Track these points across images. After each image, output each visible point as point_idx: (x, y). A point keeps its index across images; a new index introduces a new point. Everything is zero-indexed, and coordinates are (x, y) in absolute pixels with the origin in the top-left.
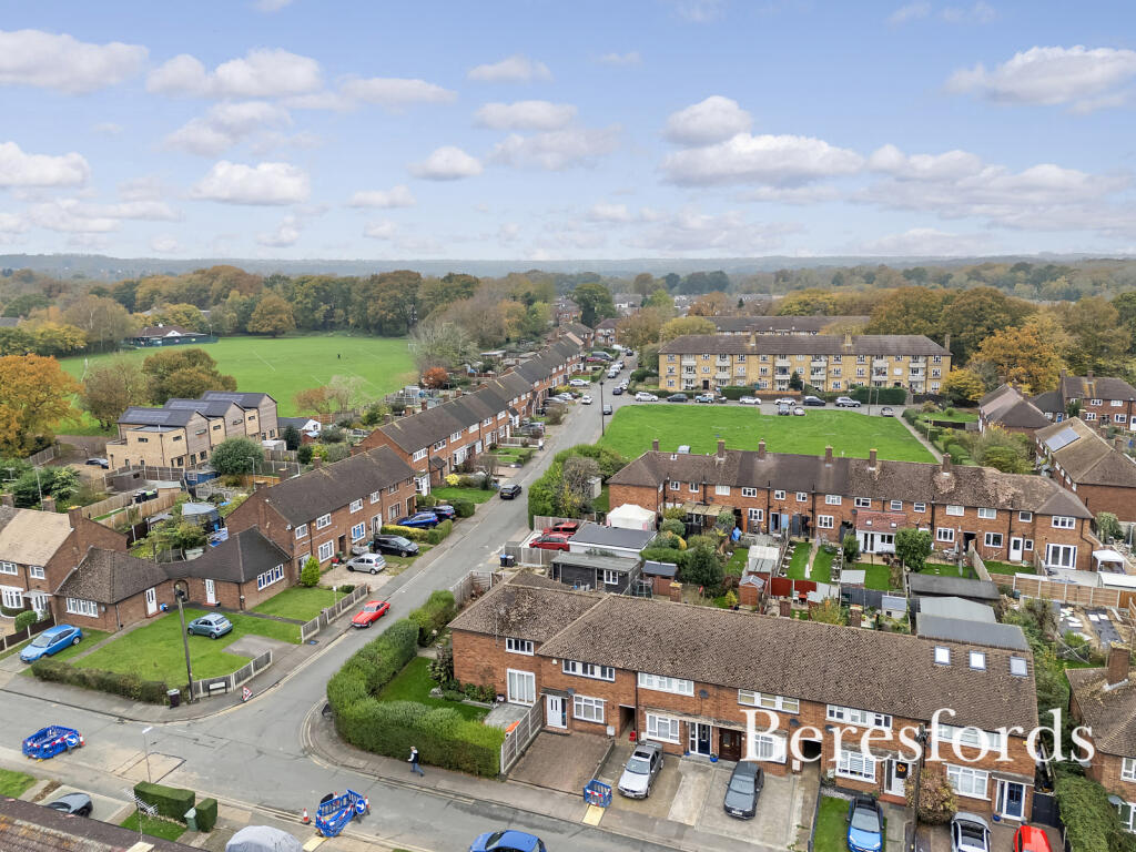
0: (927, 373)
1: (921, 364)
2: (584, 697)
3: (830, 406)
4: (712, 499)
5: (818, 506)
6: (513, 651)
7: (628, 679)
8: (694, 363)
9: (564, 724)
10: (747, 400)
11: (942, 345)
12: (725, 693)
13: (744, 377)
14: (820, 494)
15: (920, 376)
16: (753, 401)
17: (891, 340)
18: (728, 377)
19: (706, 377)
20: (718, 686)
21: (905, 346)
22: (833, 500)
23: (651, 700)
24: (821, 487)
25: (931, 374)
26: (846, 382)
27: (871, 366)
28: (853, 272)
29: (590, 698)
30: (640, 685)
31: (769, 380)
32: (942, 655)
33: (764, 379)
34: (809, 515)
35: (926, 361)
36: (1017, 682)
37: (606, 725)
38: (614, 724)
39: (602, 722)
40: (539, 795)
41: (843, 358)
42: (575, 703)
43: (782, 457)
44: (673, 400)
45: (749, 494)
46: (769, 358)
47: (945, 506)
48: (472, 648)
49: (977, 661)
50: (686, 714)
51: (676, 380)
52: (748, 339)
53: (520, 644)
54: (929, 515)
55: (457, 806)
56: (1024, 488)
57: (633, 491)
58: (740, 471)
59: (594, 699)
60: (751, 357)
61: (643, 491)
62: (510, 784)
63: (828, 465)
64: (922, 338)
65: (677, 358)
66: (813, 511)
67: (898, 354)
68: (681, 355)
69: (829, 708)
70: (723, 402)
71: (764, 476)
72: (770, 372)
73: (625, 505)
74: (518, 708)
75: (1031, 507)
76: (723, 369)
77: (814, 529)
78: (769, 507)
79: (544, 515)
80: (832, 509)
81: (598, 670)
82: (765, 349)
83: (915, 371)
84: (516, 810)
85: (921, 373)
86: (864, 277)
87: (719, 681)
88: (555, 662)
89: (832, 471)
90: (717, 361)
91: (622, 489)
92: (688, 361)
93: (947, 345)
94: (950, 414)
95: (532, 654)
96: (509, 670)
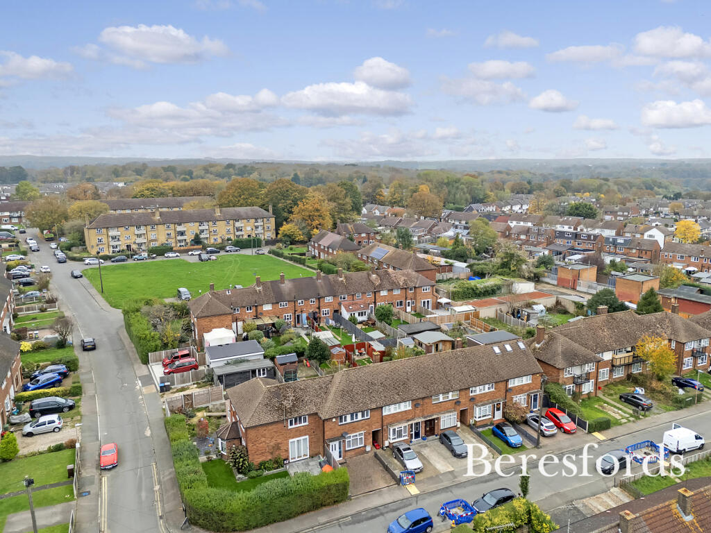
0: (264, 228)
1: (260, 223)
2: (352, 435)
3: (222, 253)
4: (261, 314)
5: (321, 305)
6: (294, 426)
7: (376, 413)
8: (119, 233)
9: (340, 457)
10: (170, 255)
11: (268, 211)
12: (426, 401)
13: (155, 240)
14: (322, 297)
15: (260, 230)
16: (175, 255)
17: (242, 210)
18: (145, 241)
19: (128, 242)
20: (423, 398)
21: (250, 213)
22: (329, 299)
23: (390, 420)
24: (322, 294)
25: (266, 228)
26: (221, 237)
27: (234, 226)
28: (124, 168)
29: (355, 434)
30: (384, 414)
31: (173, 241)
32: (497, 350)
33: (170, 240)
34: (317, 310)
35: (263, 221)
36: (524, 352)
37: (365, 446)
38: (370, 444)
39: (363, 445)
40: (377, 495)
41: (217, 223)
42: (347, 441)
43: (293, 280)
44: (117, 261)
45: (284, 306)
46: (172, 226)
47: (380, 291)
48: (263, 436)
49: (508, 348)
50: (409, 420)
51: (105, 247)
52: (153, 214)
53: (297, 420)
54: (373, 298)
55: (346, 524)
56: (407, 276)
57: (215, 320)
58: (274, 293)
59: (358, 434)
60: (160, 226)
61: (222, 318)
62: (356, 499)
63: (319, 281)
64: (256, 208)
65: (104, 231)
66: (319, 308)
67: (248, 218)
68: (107, 228)
69: (471, 389)
70: (153, 258)
71: (289, 294)
72: (173, 235)
73: (213, 330)
74: (300, 462)
75: (412, 285)
76: (139, 236)
77: (320, 318)
78: (295, 311)
79: (155, 351)
80: (329, 305)
81: (360, 415)
82: (166, 220)
83: (257, 227)
84: (376, 508)
85: (260, 228)
86: (134, 171)
87: (424, 395)
88: (334, 420)
89: (322, 284)
90: (134, 229)
91: (207, 320)
92: (113, 233)
93: (271, 210)
94: (291, 249)
95: (307, 423)
96: (291, 440)
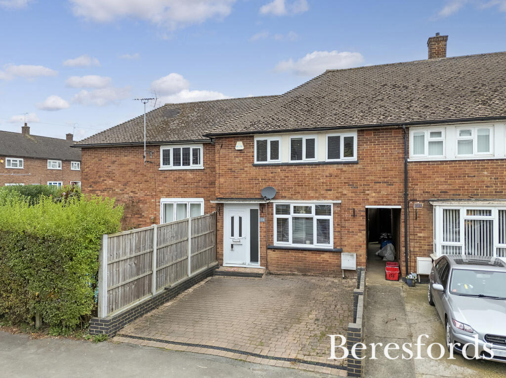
2: (293, 204)
6: (171, 167)
9: (254, 258)
29: (303, 204)
30: (413, 157)
37: (337, 252)
38: (356, 248)
39: (330, 246)
42: (276, 217)
48: (110, 175)
59: (312, 204)
88: (240, 144)
95: (200, 166)
96: (164, 200)
